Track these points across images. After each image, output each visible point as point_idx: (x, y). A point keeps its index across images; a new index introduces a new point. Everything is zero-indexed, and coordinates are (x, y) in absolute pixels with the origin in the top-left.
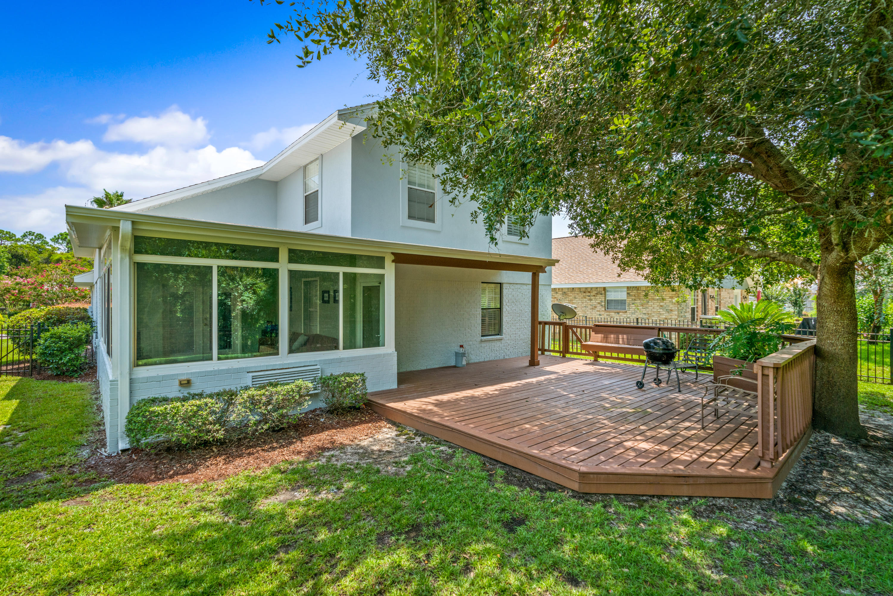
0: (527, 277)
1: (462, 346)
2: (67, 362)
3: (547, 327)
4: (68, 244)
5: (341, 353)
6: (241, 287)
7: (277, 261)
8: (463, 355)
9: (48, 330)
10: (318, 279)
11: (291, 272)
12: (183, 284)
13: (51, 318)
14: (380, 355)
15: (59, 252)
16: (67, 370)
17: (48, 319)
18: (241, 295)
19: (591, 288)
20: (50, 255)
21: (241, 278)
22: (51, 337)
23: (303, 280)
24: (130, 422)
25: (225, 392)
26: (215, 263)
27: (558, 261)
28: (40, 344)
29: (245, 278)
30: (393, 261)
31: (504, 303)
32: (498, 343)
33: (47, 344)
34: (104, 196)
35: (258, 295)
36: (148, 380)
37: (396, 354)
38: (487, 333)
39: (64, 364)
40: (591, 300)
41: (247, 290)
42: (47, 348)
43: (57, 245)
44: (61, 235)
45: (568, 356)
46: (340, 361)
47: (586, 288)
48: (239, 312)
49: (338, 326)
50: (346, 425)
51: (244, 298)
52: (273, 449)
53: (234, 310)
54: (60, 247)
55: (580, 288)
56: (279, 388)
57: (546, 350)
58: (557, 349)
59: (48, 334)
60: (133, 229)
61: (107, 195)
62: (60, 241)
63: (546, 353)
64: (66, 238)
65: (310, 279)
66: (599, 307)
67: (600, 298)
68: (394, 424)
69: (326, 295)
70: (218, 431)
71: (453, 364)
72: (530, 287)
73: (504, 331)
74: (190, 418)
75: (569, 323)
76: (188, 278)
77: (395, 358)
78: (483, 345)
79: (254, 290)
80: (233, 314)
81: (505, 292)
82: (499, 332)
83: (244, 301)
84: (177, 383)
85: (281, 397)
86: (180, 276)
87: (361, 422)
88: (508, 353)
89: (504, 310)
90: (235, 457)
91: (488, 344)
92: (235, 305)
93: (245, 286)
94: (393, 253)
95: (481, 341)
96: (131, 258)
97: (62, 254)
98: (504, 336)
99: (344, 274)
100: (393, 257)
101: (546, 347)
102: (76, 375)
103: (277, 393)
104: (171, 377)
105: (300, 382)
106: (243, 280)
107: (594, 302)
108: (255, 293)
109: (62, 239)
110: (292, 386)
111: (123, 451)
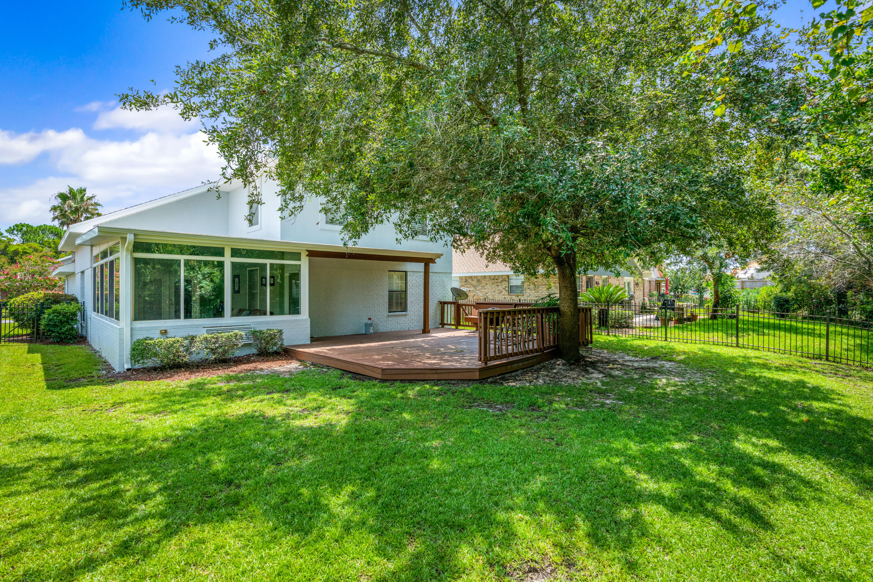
0: (420, 267)
1: (370, 319)
2: (66, 331)
3: (446, 306)
4: (23, 235)
5: (268, 318)
6: (200, 276)
7: (224, 256)
8: (371, 325)
9: (50, 308)
10: (258, 268)
11: (233, 263)
12: (150, 273)
13: (49, 299)
14: (297, 320)
15: (15, 243)
16: (65, 338)
17: (47, 300)
18: (200, 282)
19: (498, 276)
20: (6, 247)
21: (200, 268)
22: (53, 313)
23: (248, 269)
24: (133, 349)
25: (189, 336)
26: (183, 258)
27: (442, 255)
28: (44, 318)
29: (203, 268)
30: (307, 256)
31: (409, 287)
32: (403, 318)
33: (51, 317)
34: (68, 191)
35: (215, 283)
36: (141, 329)
37: (309, 320)
38: (394, 310)
39: (63, 333)
40: (498, 286)
41: (205, 279)
42: (50, 320)
43: (13, 237)
44: (17, 226)
45: (460, 327)
46: (268, 323)
47: (495, 276)
48: (198, 297)
49: (266, 299)
50: (268, 361)
51: (203, 285)
52: (219, 370)
53: (194, 296)
54: (15, 238)
55: (490, 276)
56: (223, 334)
57: (445, 324)
58: (453, 323)
59: (50, 311)
60: (135, 238)
61: (71, 190)
62: (15, 232)
63: (446, 326)
64: (22, 229)
65: (253, 268)
66: (504, 292)
67: (505, 284)
68: (300, 361)
69: (264, 280)
70: (185, 356)
71: (364, 333)
72: (423, 274)
73: (409, 309)
74: (169, 348)
75: (461, 302)
76: (154, 268)
77: (309, 323)
78: (390, 319)
79: (211, 279)
80: (194, 299)
81: (409, 278)
82: (405, 309)
83: (202, 287)
84: (159, 332)
85: (224, 339)
86: (149, 266)
87: (279, 360)
88: (412, 326)
89: (409, 292)
90: (194, 372)
91: (394, 318)
92: (195, 291)
93: (203, 275)
94: (307, 251)
95: (388, 316)
96: (131, 255)
97: (18, 245)
98: (408, 312)
99: (272, 265)
100: (307, 253)
101: (446, 322)
102: (71, 342)
103: (222, 337)
104: (156, 328)
105: (237, 331)
106: (201, 270)
107: (500, 288)
108: (212, 281)
109: (17, 230)
110: (232, 333)
111: (128, 370)
